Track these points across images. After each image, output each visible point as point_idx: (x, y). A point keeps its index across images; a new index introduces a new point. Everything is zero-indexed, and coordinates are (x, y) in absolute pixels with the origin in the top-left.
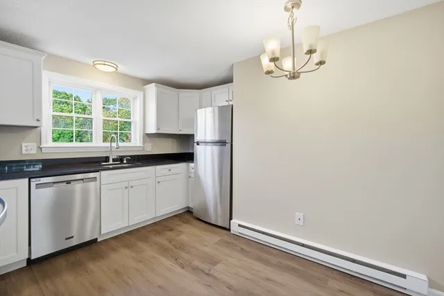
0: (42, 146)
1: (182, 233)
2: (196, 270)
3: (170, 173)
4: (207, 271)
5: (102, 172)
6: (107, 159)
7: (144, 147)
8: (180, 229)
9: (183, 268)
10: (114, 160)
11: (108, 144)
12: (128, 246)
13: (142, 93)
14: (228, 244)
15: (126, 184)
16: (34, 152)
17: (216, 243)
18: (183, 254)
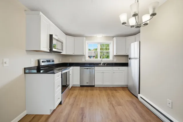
0: (86, 59)
1: (119, 93)
2: (111, 104)
3: (119, 70)
4: (114, 106)
5: (95, 67)
6: (100, 64)
7: (113, 60)
8: (119, 91)
9: (108, 101)
10: (102, 64)
11: (101, 59)
12: (100, 90)
13: (112, 41)
14: (132, 103)
15: (102, 71)
16: (84, 61)
17: (128, 101)
18: (112, 99)
